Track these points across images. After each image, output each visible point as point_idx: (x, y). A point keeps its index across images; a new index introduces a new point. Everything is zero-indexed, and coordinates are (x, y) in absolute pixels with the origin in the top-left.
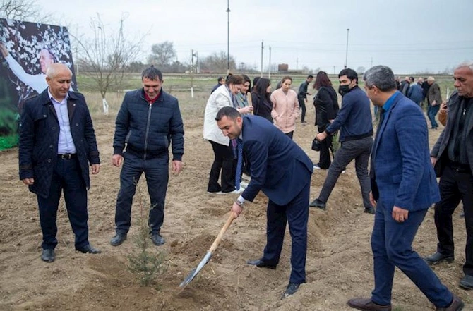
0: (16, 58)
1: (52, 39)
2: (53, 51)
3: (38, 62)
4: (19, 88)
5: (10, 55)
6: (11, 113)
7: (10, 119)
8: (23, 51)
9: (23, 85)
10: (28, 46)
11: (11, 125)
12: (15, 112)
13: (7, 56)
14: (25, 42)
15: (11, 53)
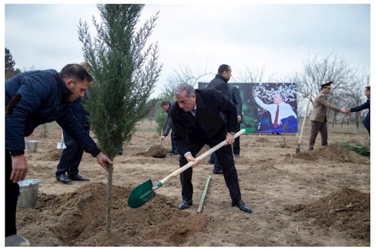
0: (260, 98)
1: (284, 89)
2: (283, 94)
3: (272, 99)
4: (259, 110)
5: (257, 97)
6: (253, 120)
7: (252, 122)
8: (264, 95)
9: (262, 108)
10: (268, 93)
11: (252, 124)
12: (255, 119)
13: (255, 97)
14: (267, 91)
15: (258, 96)
